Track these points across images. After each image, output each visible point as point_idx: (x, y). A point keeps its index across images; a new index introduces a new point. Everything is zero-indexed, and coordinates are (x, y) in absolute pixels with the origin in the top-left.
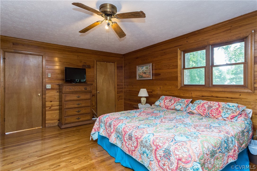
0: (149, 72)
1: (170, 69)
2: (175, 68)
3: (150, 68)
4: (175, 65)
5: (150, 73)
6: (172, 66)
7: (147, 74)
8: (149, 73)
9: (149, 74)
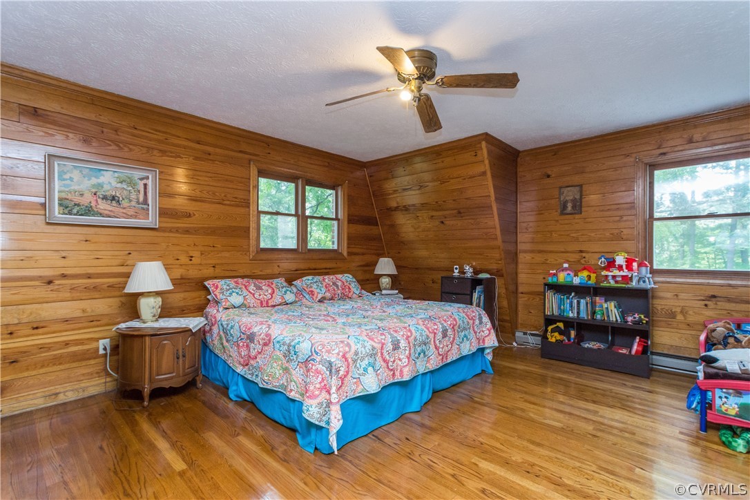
0: (138, 199)
1: (225, 205)
2: (239, 206)
3: (145, 185)
4: (241, 199)
5: (145, 202)
6: (234, 199)
7: (125, 203)
8: (138, 203)
9: (143, 209)
